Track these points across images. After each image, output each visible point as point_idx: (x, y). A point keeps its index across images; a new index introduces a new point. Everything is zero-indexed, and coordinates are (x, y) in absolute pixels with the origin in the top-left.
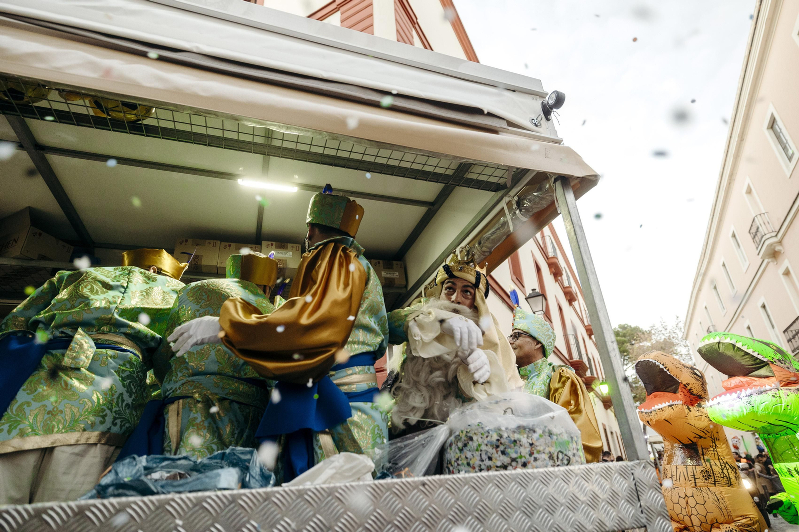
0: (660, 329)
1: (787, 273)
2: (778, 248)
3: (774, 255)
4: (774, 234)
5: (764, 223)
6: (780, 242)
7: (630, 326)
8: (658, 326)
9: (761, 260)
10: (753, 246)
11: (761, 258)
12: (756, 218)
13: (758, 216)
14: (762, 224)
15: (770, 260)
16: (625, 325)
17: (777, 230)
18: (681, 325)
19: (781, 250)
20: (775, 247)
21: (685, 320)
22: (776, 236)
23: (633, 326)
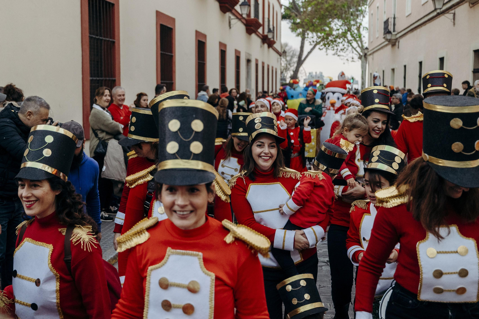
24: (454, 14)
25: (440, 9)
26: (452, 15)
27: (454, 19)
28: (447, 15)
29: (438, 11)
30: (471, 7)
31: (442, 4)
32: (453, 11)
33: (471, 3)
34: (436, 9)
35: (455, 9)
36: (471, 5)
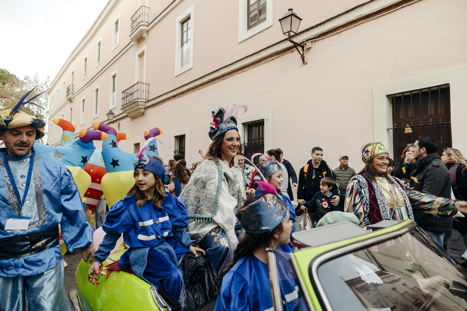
0: (32, 81)
1: (141, 55)
2: (145, 35)
3: (140, 39)
4: (147, 24)
5: (145, 14)
6: (148, 32)
7: (9, 73)
8: (32, 78)
9: (130, 41)
10: (130, 29)
11: (131, 39)
12: (142, 7)
13: (144, 7)
14: (144, 14)
15: (135, 43)
16: (4, 70)
17: (150, 23)
18: (49, 84)
19: (146, 37)
20: (143, 33)
21: (52, 81)
22: (148, 26)
23: (11, 73)
24: (119, 124)
25: (112, 120)
26: (118, 124)
27: (119, 127)
28: (115, 124)
29: (110, 121)
30: (132, 120)
31: (113, 117)
32: (118, 122)
33: (132, 118)
34: (109, 120)
35: (119, 121)
36: (131, 119)
